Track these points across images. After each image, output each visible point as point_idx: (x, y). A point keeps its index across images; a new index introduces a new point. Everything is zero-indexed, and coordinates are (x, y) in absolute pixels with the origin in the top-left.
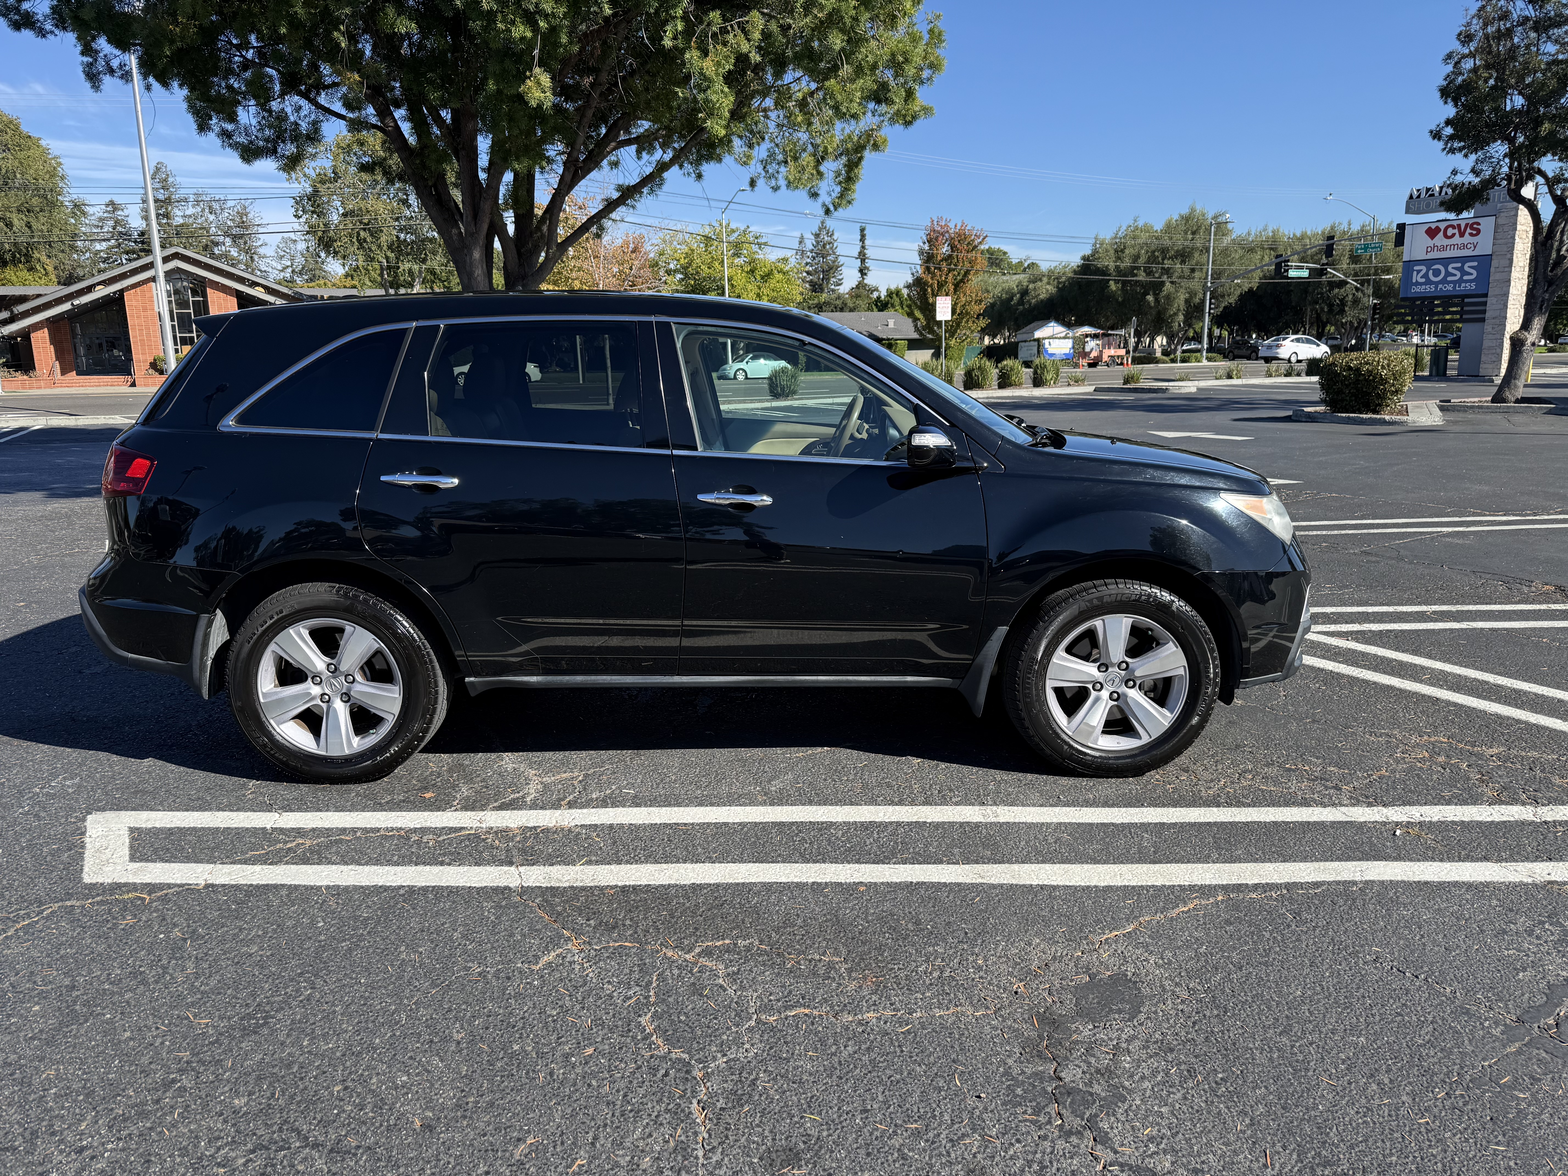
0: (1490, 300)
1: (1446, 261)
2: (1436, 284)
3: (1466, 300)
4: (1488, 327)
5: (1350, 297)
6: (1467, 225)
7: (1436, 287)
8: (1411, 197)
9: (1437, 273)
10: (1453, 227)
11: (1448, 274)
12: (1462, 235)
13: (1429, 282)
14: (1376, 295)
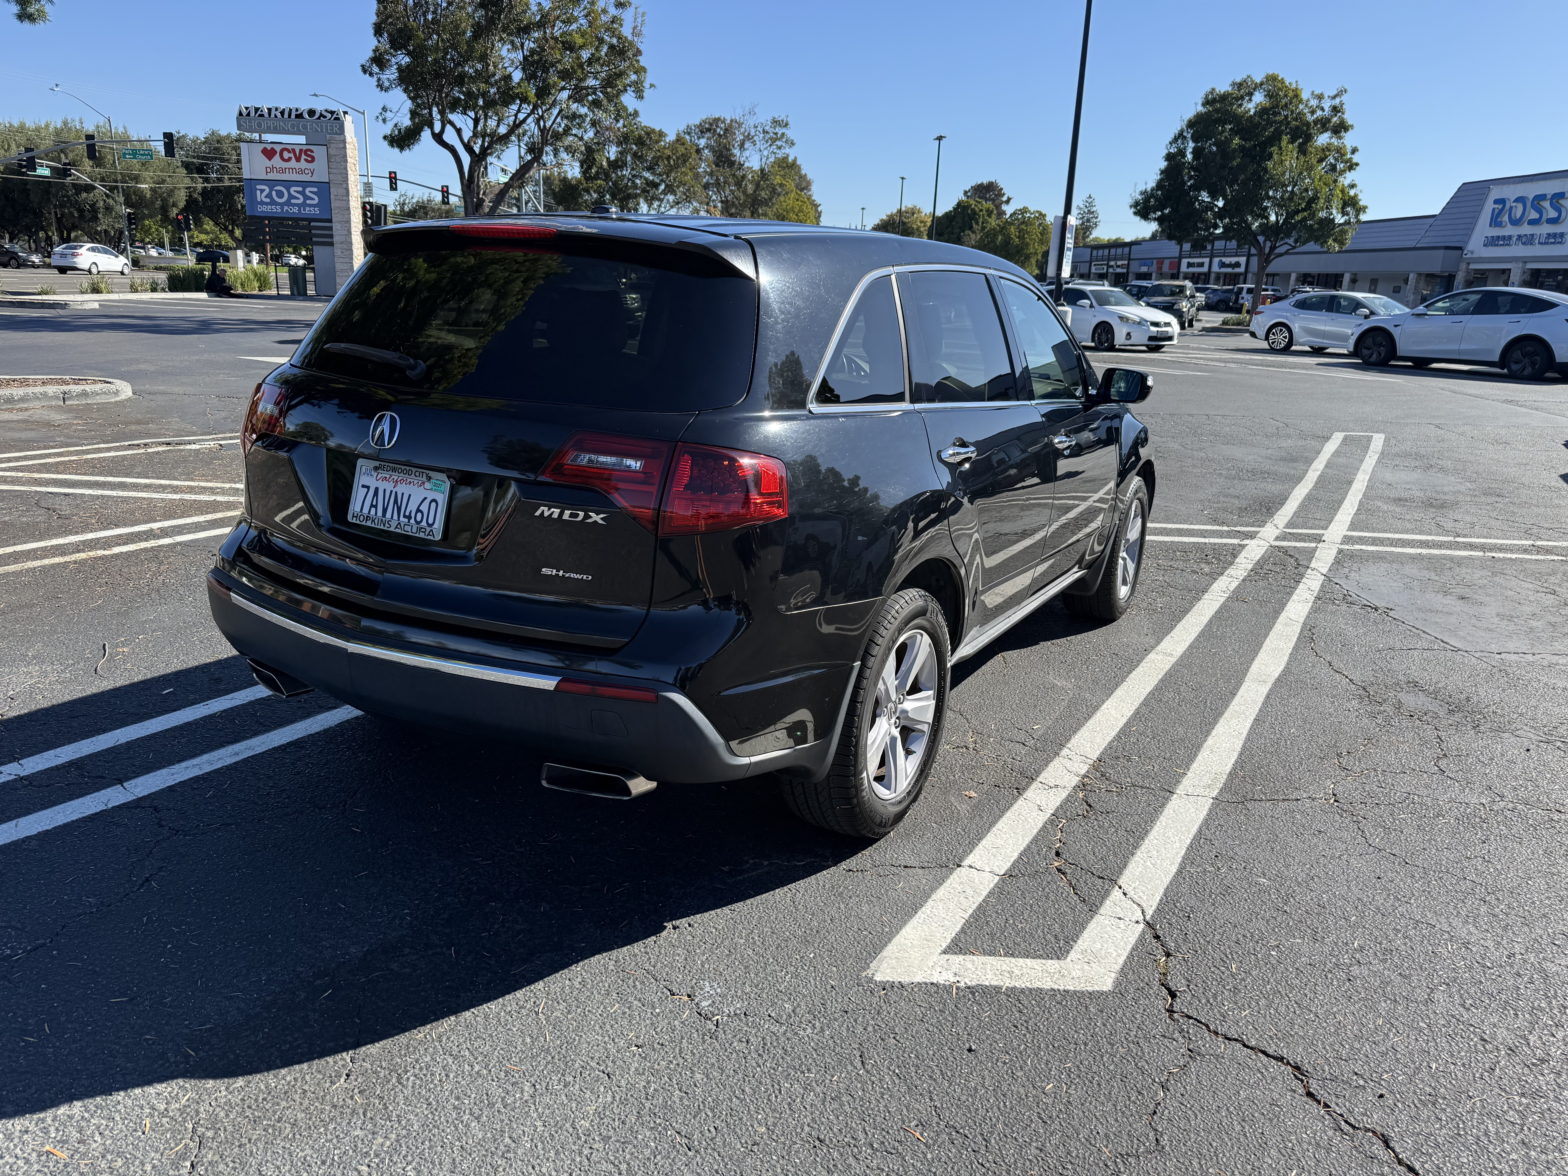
0: (336, 226)
1: (288, 184)
2: (282, 205)
3: (312, 224)
4: (338, 252)
5: (102, 203)
6: (301, 150)
7: (282, 209)
8: (241, 114)
9: (280, 194)
10: (289, 151)
11: (291, 197)
12: (298, 160)
13: (273, 202)
14: (128, 204)
